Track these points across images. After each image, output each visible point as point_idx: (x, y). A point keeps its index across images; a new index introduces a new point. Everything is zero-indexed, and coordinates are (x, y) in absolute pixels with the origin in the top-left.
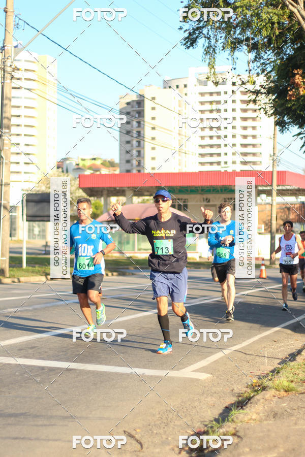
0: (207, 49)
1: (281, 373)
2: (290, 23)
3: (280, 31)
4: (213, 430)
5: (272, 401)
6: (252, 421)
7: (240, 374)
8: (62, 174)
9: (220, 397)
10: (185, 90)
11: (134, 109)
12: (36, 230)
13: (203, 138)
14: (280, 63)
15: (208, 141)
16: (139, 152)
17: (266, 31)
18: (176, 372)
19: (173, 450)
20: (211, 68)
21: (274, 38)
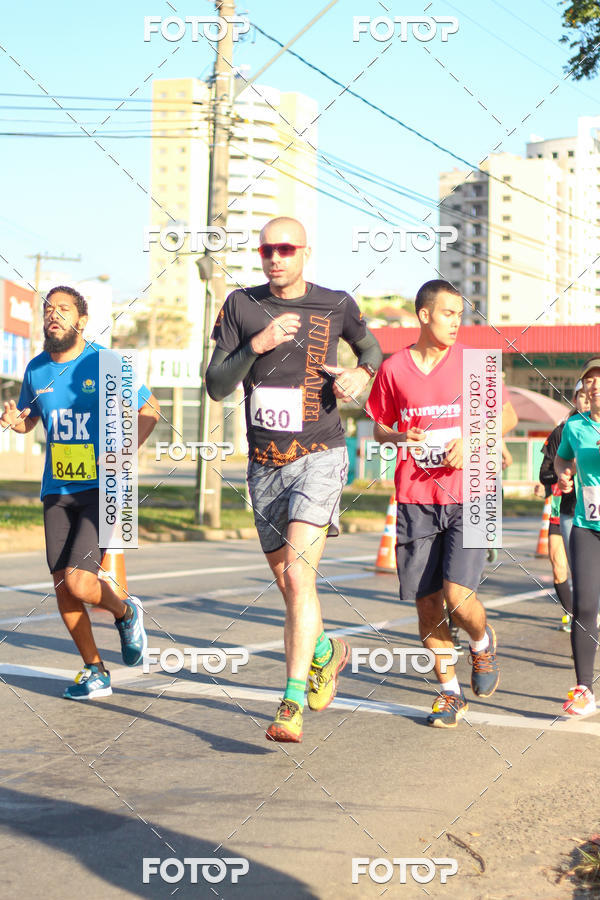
10: (570, 162)
11: (469, 199)
16: (477, 285)
19: (545, 874)
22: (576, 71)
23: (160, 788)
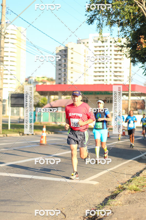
0: (98, 25)
1: (132, 182)
2: (138, 13)
3: (134, 17)
4: (100, 208)
5: (128, 195)
6: (118, 205)
7: (113, 182)
8: (28, 84)
9: (103, 193)
10: (87, 45)
11: (63, 53)
12: (15, 111)
13: (96, 68)
14: (134, 33)
15: (98, 70)
16: (65, 74)
17: (127, 17)
18: (82, 180)
19: (80, 218)
20: (100, 35)
21: (131, 20)
22: (89, 23)
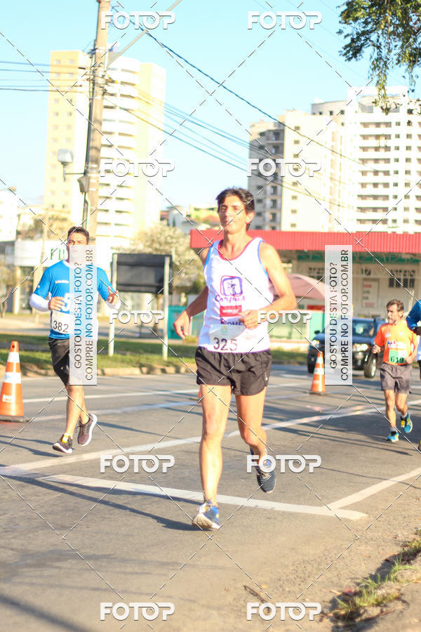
0: (375, 62)
4: (369, 590)
7: (406, 515)
8: (167, 228)
9: (378, 546)
10: (342, 118)
11: (270, 142)
12: (129, 303)
13: (363, 185)
15: (370, 190)
16: (274, 202)
18: (318, 508)
20: (380, 89)
22: (348, 54)
23: (43, 549)
